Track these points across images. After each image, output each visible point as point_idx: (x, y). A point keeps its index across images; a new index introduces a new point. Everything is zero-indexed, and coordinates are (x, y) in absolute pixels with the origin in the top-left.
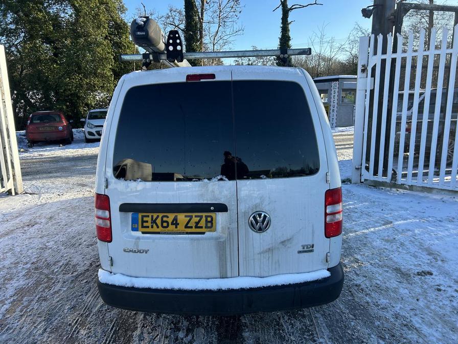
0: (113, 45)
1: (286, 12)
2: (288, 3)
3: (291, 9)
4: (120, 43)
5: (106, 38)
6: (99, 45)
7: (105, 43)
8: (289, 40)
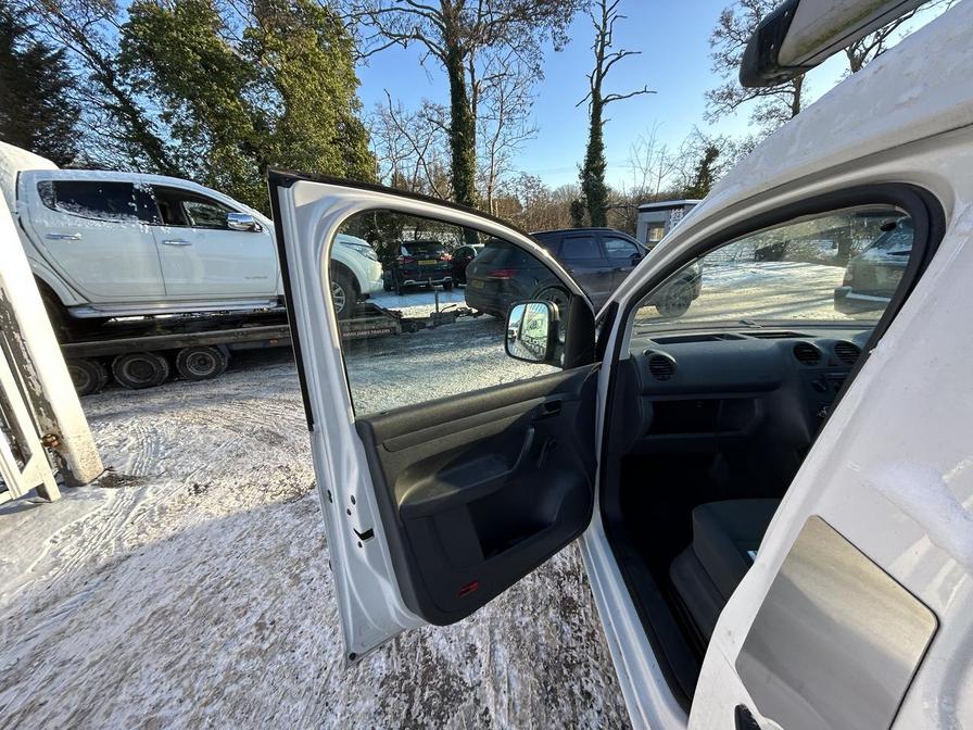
0: (344, 157)
1: (598, 105)
2: (602, 92)
3: (606, 101)
4: (355, 154)
5: (334, 142)
6: (322, 152)
7: (332, 150)
8: (601, 149)
